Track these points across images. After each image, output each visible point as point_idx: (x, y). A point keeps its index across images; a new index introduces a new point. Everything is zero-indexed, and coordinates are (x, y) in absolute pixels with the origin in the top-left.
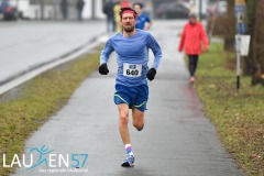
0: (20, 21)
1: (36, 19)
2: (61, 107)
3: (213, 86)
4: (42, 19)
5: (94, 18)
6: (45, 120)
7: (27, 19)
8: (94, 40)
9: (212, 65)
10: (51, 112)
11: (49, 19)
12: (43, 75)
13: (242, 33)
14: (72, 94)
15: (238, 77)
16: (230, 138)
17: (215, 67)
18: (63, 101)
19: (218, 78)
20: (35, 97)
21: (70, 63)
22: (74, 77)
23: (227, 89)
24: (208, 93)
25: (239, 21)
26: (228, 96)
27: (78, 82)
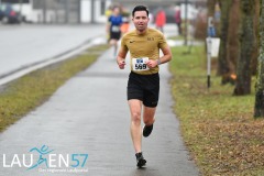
0: (23, 24)
1: (39, 23)
2: (41, 103)
3: (187, 85)
4: (45, 23)
5: (93, 22)
6: (23, 115)
7: (30, 23)
8: (88, 41)
9: (192, 66)
10: (31, 108)
11: (51, 23)
12: (32, 74)
13: (212, 37)
14: (54, 91)
15: (209, 77)
16: (190, 132)
17: (194, 67)
18: (45, 98)
19: (194, 77)
20: (20, 94)
21: (61, 63)
22: (61, 76)
23: (199, 88)
24: (181, 91)
25: (210, 25)
26: (198, 94)
27: (63, 80)
